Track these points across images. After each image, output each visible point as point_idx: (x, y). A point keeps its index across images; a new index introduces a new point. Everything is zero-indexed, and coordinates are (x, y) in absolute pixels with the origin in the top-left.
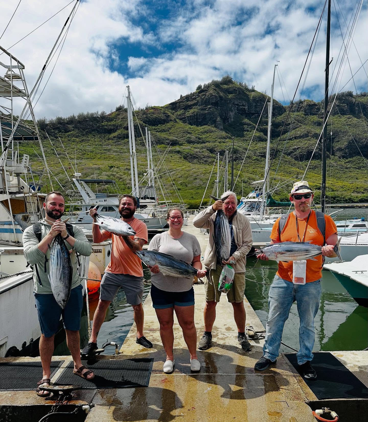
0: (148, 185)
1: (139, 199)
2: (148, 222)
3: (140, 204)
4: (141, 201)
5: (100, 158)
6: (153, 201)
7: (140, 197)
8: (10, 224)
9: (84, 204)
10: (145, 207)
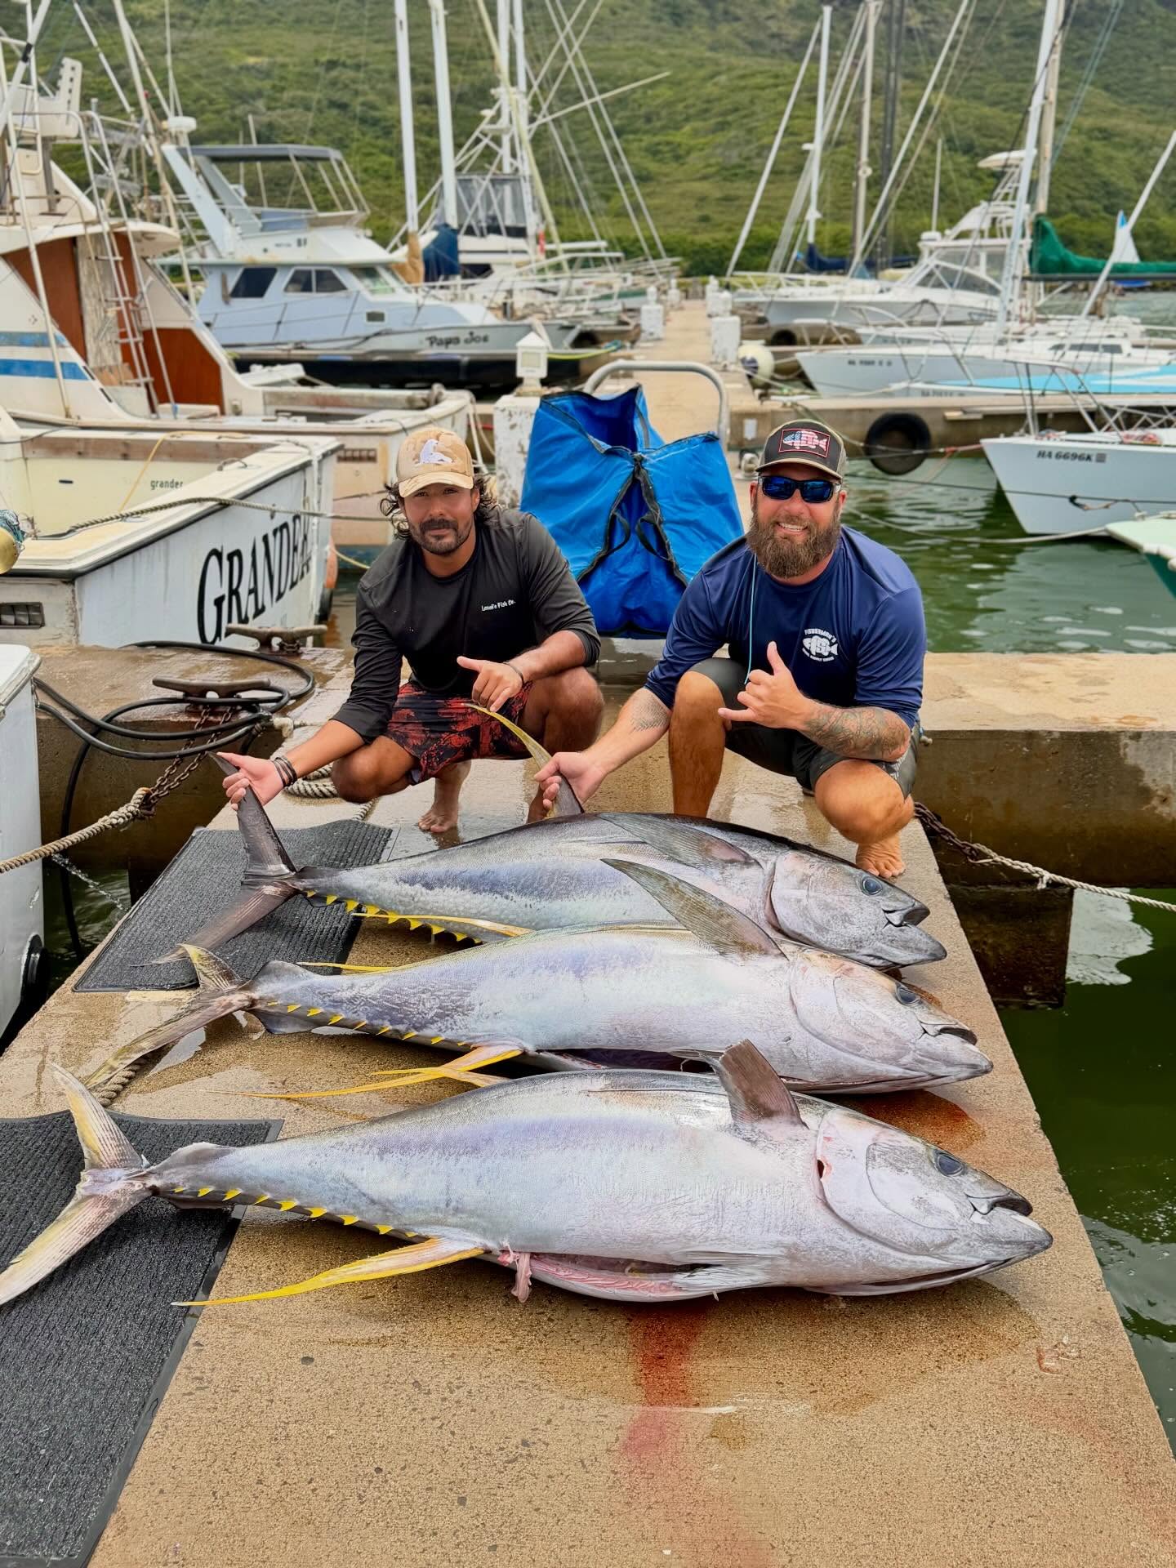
0: (500, 167)
1: (456, 232)
2: (485, 339)
3: (464, 259)
4: (465, 242)
5: (279, 21)
6: (518, 243)
7: (461, 226)
8: (41, 341)
9: (211, 258)
10: (483, 270)
